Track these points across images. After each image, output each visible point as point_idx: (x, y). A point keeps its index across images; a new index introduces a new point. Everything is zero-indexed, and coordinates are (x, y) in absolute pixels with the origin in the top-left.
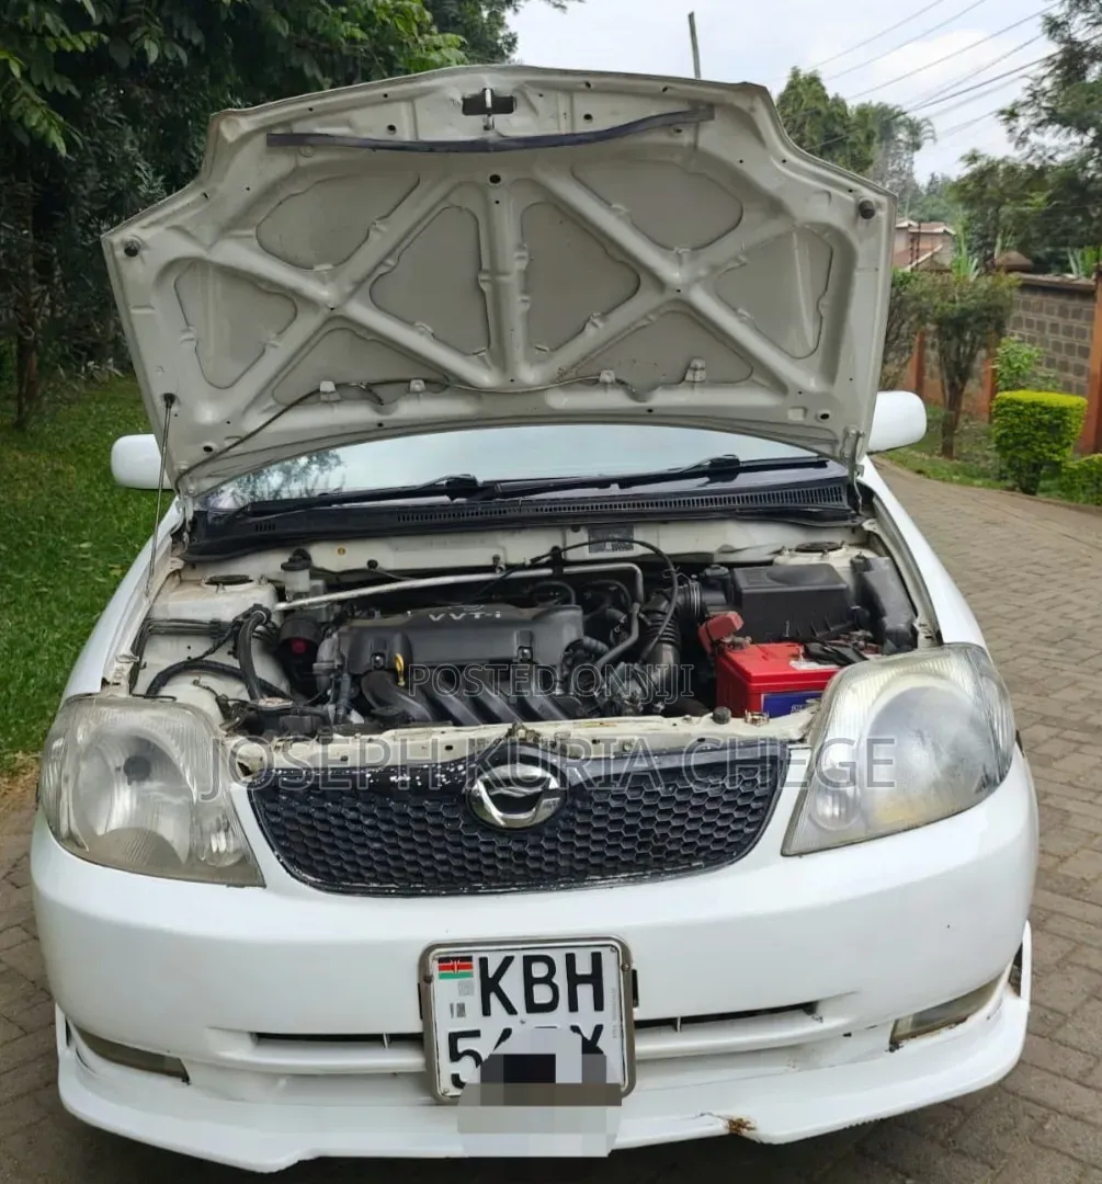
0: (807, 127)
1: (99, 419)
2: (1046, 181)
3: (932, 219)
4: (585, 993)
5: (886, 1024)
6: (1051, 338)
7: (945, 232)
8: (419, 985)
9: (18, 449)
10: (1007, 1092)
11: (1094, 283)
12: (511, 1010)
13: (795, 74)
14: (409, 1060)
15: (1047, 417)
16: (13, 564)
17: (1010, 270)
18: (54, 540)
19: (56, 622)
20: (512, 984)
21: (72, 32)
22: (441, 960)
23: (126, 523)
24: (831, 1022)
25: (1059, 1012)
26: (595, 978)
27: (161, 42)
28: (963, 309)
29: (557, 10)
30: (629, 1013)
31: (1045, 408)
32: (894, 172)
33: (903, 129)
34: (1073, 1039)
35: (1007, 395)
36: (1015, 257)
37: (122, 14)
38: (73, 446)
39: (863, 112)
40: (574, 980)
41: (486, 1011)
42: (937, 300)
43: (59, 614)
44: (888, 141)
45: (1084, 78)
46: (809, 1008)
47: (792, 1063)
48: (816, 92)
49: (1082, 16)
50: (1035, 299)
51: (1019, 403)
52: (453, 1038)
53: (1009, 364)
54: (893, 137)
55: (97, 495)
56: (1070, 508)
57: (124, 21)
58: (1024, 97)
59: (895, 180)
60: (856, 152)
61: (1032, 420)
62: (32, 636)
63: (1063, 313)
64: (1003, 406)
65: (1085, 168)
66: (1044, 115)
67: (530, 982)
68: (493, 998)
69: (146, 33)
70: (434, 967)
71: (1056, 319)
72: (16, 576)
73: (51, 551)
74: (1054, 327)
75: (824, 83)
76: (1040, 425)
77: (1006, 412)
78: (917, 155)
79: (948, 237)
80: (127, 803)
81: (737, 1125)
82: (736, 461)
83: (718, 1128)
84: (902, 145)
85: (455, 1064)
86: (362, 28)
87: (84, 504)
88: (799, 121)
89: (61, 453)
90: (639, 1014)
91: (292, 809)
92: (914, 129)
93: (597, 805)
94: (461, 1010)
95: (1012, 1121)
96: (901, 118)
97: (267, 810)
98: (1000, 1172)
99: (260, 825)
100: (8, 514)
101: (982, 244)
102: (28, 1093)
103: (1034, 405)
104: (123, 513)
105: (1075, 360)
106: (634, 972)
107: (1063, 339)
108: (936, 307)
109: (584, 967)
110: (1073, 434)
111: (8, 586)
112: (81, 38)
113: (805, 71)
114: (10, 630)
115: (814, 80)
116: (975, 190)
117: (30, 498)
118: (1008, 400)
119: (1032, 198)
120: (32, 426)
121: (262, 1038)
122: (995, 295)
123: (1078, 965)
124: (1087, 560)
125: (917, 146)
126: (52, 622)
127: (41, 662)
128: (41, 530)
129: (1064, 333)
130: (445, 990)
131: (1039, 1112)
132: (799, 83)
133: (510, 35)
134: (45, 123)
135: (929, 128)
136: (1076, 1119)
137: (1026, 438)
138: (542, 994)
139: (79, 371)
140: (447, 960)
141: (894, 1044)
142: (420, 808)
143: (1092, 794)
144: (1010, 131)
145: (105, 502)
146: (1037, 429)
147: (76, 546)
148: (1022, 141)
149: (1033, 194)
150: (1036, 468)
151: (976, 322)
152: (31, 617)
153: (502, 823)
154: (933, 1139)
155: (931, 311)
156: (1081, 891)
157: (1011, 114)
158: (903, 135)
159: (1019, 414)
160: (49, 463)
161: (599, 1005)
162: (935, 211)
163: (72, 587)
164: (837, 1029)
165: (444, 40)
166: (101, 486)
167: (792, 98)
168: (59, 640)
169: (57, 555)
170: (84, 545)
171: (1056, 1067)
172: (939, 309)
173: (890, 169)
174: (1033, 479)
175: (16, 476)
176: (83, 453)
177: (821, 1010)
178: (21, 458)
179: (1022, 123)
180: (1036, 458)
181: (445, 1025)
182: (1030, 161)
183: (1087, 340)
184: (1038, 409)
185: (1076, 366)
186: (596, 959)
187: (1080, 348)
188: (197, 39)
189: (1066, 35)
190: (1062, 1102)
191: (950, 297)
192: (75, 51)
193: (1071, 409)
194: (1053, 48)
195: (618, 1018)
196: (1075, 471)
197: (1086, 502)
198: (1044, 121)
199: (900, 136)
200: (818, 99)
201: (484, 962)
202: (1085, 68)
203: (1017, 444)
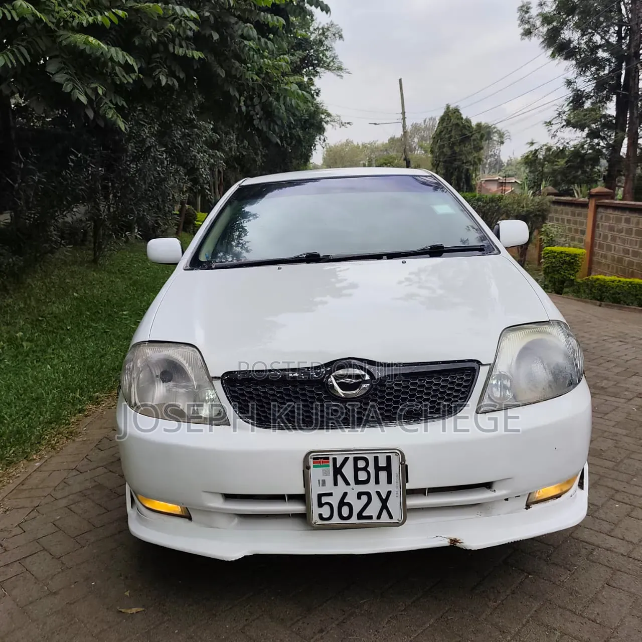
0: (453, 132)
1: (130, 259)
2: (565, 154)
3: (509, 176)
4: (383, 475)
5: (524, 495)
6: (567, 226)
7: (515, 182)
8: (303, 471)
9: (94, 271)
10: (574, 538)
11: (588, 200)
12: (347, 483)
13: (448, 107)
14: (298, 508)
15: (568, 258)
16: (93, 320)
17: (549, 194)
18: (111, 311)
19: (113, 343)
20: (348, 471)
21: (127, 74)
22: (314, 459)
23: (144, 303)
24: (499, 492)
25: (596, 505)
26: (388, 468)
27: (167, 76)
28: (527, 211)
29: (338, 77)
30: (404, 486)
31: (567, 254)
32: (492, 155)
33: (496, 135)
34: (603, 516)
35: (549, 248)
36: (551, 189)
37: (149, 63)
38: (119, 270)
39: (479, 125)
40: (378, 469)
41: (336, 484)
42: (515, 207)
43: (115, 340)
44: (489, 140)
45: (583, 107)
46: (488, 486)
47: (479, 513)
48: (458, 115)
49: (582, 78)
50: (560, 208)
51: (555, 252)
52: (320, 496)
53: (547, 235)
54: (491, 139)
55: (130, 292)
56: (578, 300)
57: (150, 66)
58: (555, 114)
59: (493, 159)
60: (475, 143)
61: (561, 260)
62: (103, 349)
63: (573, 214)
64: (547, 253)
65: (583, 149)
66: (565, 123)
67: (356, 470)
68: (339, 477)
69: (160, 72)
70: (311, 462)
71: (569, 217)
72: (94, 325)
73: (110, 315)
74: (569, 221)
75: (461, 111)
76: (565, 262)
77: (549, 256)
78: (502, 147)
79: (516, 184)
80: (162, 391)
81: (454, 541)
82: (443, 247)
83: (446, 543)
84: (495, 142)
85: (320, 509)
86: (257, 74)
87: (124, 296)
88: (449, 129)
89: (113, 273)
90: (409, 486)
91: (242, 390)
92: (501, 135)
93: (388, 388)
94: (324, 482)
95: (577, 550)
96: (495, 130)
97: (230, 390)
98: (574, 573)
99: (227, 397)
100: (90, 299)
101: (535, 186)
102: (111, 536)
103: (561, 253)
104: (143, 299)
105: (578, 236)
106: (407, 466)
107: (573, 226)
108: (515, 210)
109: (382, 463)
110: (580, 266)
111: (91, 329)
112: (130, 76)
113: (452, 106)
114: (93, 347)
115: (456, 111)
116: (533, 158)
117: (100, 292)
118: (550, 251)
119: (558, 162)
120: (101, 261)
121: (228, 497)
122: (542, 204)
123: (602, 485)
124: (589, 320)
125: (502, 143)
126: (112, 343)
127: (108, 359)
128: (105, 307)
129: (573, 224)
130: (316, 473)
131: (589, 547)
132: (450, 111)
133: (318, 89)
134: (115, 116)
135: (508, 134)
136: (607, 550)
137: (558, 268)
138: (362, 476)
139: (122, 236)
140: (317, 458)
141: (528, 506)
142: (304, 389)
143: (603, 415)
144: (549, 131)
145: (134, 295)
146: (563, 264)
147: (121, 313)
148: (554, 136)
149: (559, 160)
150: (563, 282)
151: (534, 216)
152: (102, 342)
153: (343, 395)
154: (540, 558)
155: (512, 212)
156: (601, 455)
157: (549, 123)
158: (495, 137)
159: (555, 257)
160: (108, 277)
161: (389, 481)
162: (510, 173)
163: (121, 330)
164: (501, 496)
165: (294, 79)
166: (132, 287)
167: (446, 118)
168: (115, 351)
169: (112, 316)
170: (125, 313)
171: (596, 528)
172: (516, 211)
173: (490, 154)
174: (561, 287)
175: (93, 283)
176: (123, 273)
177: (495, 487)
178: (95, 274)
179: (555, 127)
180: (562, 277)
181: (316, 490)
182: (558, 145)
183: (584, 226)
184: (564, 255)
185: (579, 238)
186: (389, 459)
187: (581, 230)
188: (182, 76)
189: (575, 87)
190: (600, 543)
191: (522, 205)
192: (128, 83)
193: (579, 254)
194: (569, 93)
195: (399, 487)
196: (580, 284)
197: (586, 298)
198: (564, 126)
199: (495, 138)
200: (458, 119)
201: (335, 460)
202: (583, 103)
203: (554, 271)
